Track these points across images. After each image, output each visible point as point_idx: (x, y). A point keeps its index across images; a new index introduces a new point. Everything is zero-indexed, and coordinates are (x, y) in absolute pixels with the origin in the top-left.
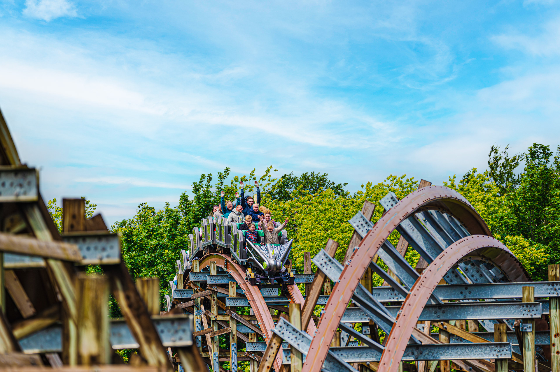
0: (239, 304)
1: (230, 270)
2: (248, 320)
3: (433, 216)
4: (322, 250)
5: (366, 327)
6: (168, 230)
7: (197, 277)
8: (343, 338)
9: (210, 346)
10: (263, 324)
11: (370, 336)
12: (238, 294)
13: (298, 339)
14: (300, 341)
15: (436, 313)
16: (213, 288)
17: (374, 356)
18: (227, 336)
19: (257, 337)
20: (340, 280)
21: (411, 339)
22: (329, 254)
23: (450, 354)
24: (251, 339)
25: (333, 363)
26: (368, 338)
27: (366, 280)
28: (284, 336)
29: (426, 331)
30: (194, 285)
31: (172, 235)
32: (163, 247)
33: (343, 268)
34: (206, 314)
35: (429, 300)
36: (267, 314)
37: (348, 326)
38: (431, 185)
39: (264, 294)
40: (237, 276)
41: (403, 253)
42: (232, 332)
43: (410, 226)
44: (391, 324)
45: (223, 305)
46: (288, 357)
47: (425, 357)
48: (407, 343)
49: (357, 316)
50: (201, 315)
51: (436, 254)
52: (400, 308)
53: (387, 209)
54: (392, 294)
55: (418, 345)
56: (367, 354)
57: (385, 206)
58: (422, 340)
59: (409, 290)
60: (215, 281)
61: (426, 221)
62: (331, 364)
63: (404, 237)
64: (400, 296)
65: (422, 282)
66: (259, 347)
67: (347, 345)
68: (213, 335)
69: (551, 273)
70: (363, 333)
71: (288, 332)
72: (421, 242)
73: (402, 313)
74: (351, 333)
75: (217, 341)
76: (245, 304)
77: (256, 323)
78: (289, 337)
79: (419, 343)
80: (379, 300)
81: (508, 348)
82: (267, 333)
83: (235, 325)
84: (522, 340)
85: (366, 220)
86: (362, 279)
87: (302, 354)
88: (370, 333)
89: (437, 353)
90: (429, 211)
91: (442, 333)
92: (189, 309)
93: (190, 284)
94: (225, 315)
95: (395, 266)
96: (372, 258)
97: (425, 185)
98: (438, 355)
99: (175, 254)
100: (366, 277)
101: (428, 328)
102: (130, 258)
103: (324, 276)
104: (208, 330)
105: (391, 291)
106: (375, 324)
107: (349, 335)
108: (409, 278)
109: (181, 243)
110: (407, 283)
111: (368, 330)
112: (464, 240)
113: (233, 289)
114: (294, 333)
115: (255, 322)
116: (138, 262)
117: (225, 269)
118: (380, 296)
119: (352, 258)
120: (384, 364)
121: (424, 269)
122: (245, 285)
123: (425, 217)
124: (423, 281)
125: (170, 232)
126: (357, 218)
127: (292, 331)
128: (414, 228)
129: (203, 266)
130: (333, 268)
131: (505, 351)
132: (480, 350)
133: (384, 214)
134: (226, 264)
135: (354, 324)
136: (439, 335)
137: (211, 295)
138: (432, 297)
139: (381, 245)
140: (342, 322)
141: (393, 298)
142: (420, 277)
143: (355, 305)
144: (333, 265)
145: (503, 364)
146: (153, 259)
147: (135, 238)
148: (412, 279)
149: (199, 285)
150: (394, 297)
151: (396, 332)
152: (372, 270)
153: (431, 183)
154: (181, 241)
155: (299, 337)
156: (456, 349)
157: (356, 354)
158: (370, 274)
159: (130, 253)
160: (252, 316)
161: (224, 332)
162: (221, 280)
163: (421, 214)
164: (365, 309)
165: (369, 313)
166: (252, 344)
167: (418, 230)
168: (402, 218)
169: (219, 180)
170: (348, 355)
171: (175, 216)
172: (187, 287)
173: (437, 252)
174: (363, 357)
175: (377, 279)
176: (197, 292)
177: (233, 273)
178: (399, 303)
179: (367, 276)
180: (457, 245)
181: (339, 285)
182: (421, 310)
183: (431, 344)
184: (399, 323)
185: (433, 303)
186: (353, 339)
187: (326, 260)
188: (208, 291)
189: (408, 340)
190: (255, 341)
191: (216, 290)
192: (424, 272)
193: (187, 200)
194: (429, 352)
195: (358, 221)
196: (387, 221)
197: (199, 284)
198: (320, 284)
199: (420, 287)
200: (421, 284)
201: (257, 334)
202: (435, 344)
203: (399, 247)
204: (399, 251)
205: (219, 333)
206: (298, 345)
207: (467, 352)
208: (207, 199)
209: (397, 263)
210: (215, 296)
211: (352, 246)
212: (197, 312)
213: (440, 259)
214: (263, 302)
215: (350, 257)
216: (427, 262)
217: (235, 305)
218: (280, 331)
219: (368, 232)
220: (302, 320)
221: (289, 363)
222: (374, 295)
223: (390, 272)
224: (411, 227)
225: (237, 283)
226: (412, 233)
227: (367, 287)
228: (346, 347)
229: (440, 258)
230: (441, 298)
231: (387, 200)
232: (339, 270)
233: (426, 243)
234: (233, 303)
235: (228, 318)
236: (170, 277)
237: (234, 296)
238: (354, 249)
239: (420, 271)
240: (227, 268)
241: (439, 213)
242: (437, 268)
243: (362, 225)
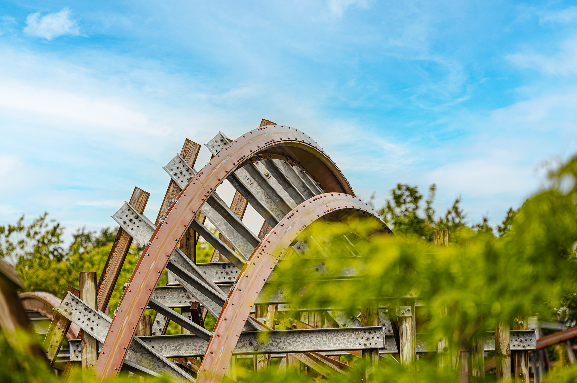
13: (91, 321)
14: (95, 323)
15: (282, 293)
17: (198, 348)
20: (150, 243)
22: (136, 208)
23: (302, 343)
25: (140, 353)
27: (186, 249)
28: (71, 317)
33: (155, 228)
43: (247, 178)
44: (222, 303)
46: (77, 351)
47: (268, 348)
49: (174, 298)
51: (283, 214)
54: (222, 273)
56: (187, 345)
57: (213, 151)
61: (269, 175)
62: (139, 354)
65: (263, 248)
69: (437, 242)
71: (78, 312)
73: (236, 288)
78: (79, 319)
81: (380, 334)
84: (399, 328)
85: (186, 166)
87: (98, 342)
89: (284, 342)
90: (273, 160)
98: (285, 345)
100: (187, 245)
103: (128, 239)
105: (221, 268)
107: (167, 318)
108: (246, 245)
110: (243, 253)
112: (321, 197)
114: (87, 313)
119: (167, 214)
120: (212, 353)
123: (268, 168)
124: (265, 247)
126: (174, 164)
127: (83, 311)
128: (253, 181)
130: (141, 228)
131: (375, 338)
132: (342, 338)
140: (154, 299)
141: (224, 278)
144: (142, 223)
145: (373, 356)
148: (250, 247)
150: (225, 276)
151: (229, 311)
153: (276, 124)
155: (93, 318)
156: (310, 336)
157: (172, 345)
158: (192, 240)
163: (263, 164)
168: (237, 164)
170: (161, 347)
173: (283, 212)
174: (182, 349)
179: (188, 237)
180: (311, 202)
181: (150, 249)
184: (232, 300)
187: (132, 217)
192: (267, 236)
194: (273, 341)
195: (175, 168)
196: (216, 165)
198: (123, 250)
199: (261, 254)
200: (263, 250)
206: (92, 329)
207: (324, 341)
213: (289, 219)
218: (66, 311)
220: (98, 300)
221: (79, 359)
224: (249, 181)
226: (250, 188)
229: (288, 217)
231: (216, 144)
232: (149, 230)
233: (270, 202)
238: (171, 203)
241: (287, 164)
242: (284, 231)
243: (181, 172)
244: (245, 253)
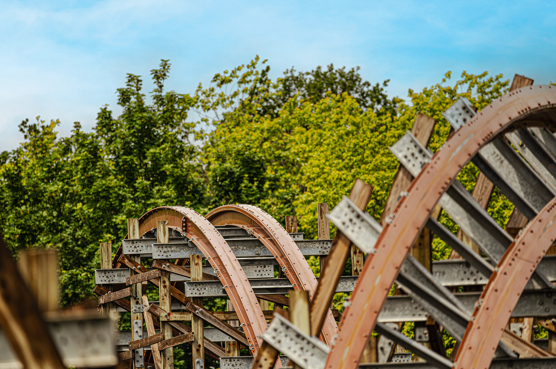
0: (207, 292)
1: (191, 234)
2: (224, 320)
3: (536, 137)
4: (345, 199)
5: (422, 329)
6: (81, 169)
7: (135, 247)
8: (382, 349)
9: (159, 364)
10: (249, 325)
11: (429, 344)
12: (205, 275)
13: (305, 350)
14: (309, 353)
15: (542, 304)
16: (164, 266)
18: (187, 347)
19: (239, 349)
20: (375, 250)
21: (500, 349)
22: (356, 205)
24: (229, 352)
26: (425, 349)
27: (420, 249)
28: (281, 346)
29: (526, 335)
30: (130, 261)
31: (88, 177)
32: (74, 198)
33: (380, 229)
34: (152, 310)
35: (530, 282)
36: (256, 310)
37: (390, 328)
38: (532, 84)
39: (250, 276)
40: (204, 245)
41: (485, 202)
42: (196, 341)
43: (495, 155)
44: (465, 323)
45: (180, 295)
48: (492, 355)
49: (406, 310)
50: (143, 313)
51: (542, 203)
52: (479, 295)
53: (457, 126)
54: (465, 273)
55: (511, 358)
57: (452, 121)
58: (518, 351)
59: (494, 265)
60: (165, 254)
61: (524, 146)
63: (486, 175)
64: (480, 275)
65: (517, 252)
66: (242, 366)
67: (390, 359)
68: (164, 346)
70: (417, 339)
71: (288, 339)
72: (516, 182)
73: (483, 305)
74: (397, 341)
75: (171, 356)
76: (218, 292)
77: (237, 325)
78: (289, 348)
79: (514, 355)
80: (443, 283)
82: (256, 341)
83: (200, 329)
85: (419, 146)
86: (414, 247)
88: (427, 339)
90: (529, 129)
91: (553, 338)
92: (121, 302)
93: (124, 260)
94: (184, 311)
95: (470, 224)
96: (430, 212)
97: (522, 84)
99: (94, 209)
100: (420, 244)
101: (529, 329)
102: (17, 218)
103: (348, 243)
104: (155, 338)
105: (464, 266)
106: (437, 325)
107: (392, 343)
108: (494, 245)
109: (104, 190)
110: (491, 254)
111: (425, 334)
113: (197, 267)
114: (299, 340)
115: (235, 323)
116: (30, 223)
117: (184, 234)
118: (445, 276)
119: (396, 211)
121: (522, 228)
122: (217, 260)
123: (522, 139)
124: (519, 250)
125: (85, 172)
126: (404, 144)
127: (294, 337)
128: (503, 158)
129: (147, 228)
130: (363, 230)
133: (451, 134)
134: (184, 224)
135: (401, 324)
136: (549, 341)
137: (160, 277)
138: (536, 276)
139: (447, 189)
140: (381, 320)
141: (468, 279)
142: (514, 243)
143: (402, 292)
144: (364, 223)
146: (55, 221)
147: (24, 182)
148: (500, 247)
149: (138, 261)
150: (470, 276)
151: (474, 337)
152: (430, 232)
153: (533, 81)
154: (104, 187)
155: (306, 347)
158: (427, 238)
159: (16, 210)
160: (229, 313)
161: (182, 341)
162: (176, 252)
163: (516, 134)
164: (418, 298)
165: (426, 304)
166: (230, 361)
167: (510, 162)
168: (482, 142)
169: (155, 82)
171: (91, 143)
172: (119, 265)
173: (543, 199)
175: (441, 248)
176: (136, 273)
177: (198, 240)
178: (478, 288)
179: (422, 242)
181: (374, 258)
182: (516, 298)
183: (534, 357)
184: (478, 321)
185: (537, 286)
186: (399, 350)
187: (353, 216)
188: (154, 270)
189: (494, 351)
190: (236, 355)
191: (167, 269)
192: (522, 234)
193: (109, 118)
195: (405, 149)
196: (456, 147)
197: (139, 259)
199: (513, 260)
200: (516, 255)
201: (239, 343)
202: (542, 357)
203: (477, 191)
204: (477, 199)
205: (173, 343)
206: (306, 360)
208: (145, 114)
209: (473, 220)
210: (166, 280)
211: (396, 192)
212: (136, 307)
213: (549, 211)
214: (249, 288)
215: (392, 210)
216: (527, 217)
217: (200, 294)
218: (274, 338)
219: (424, 166)
220: (312, 319)
222: (434, 274)
223: (462, 235)
224: (498, 157)
225: (203, 259)
226: (500, 167)
227: (422, 262)
228: (389, 363)
229: (548, 208)
230: (550, 279)
231: (456, 112)
232: (374, 232)
233: (524, 184)
234: (197, 291)
235: (188, 317)
236: (87, 250)
237: (199, 278)
238: (400, 197)
239: (514, 232)
240: (186, 231)
241: (547, 132)
242: (543, 228)
243: (413, 155)
244: (494, 254)
